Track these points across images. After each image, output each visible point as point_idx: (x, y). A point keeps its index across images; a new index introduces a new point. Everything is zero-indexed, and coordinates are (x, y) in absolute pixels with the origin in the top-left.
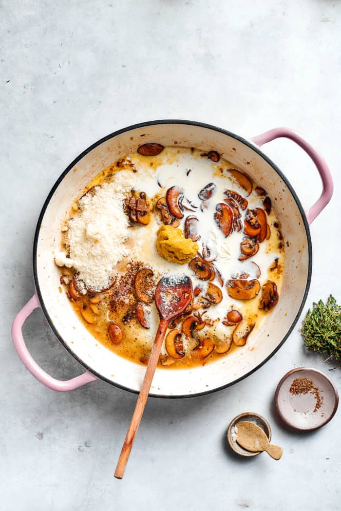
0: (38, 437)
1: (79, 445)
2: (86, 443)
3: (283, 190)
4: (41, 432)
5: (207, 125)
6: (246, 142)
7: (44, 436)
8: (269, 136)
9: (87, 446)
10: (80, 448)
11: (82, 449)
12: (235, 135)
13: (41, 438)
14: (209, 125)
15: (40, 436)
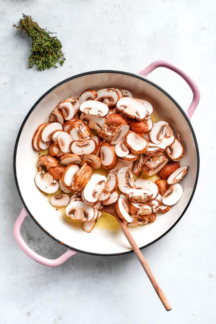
1: (54, 319)
2: (59, 317)
4: (29, 311)
6: (137, 76)
7: (31, 314)
9: (60, 319)
10: (55, 321)
11: (57, 322)
12: (128, 73)
13: (29, 315)
15: (29, 314)
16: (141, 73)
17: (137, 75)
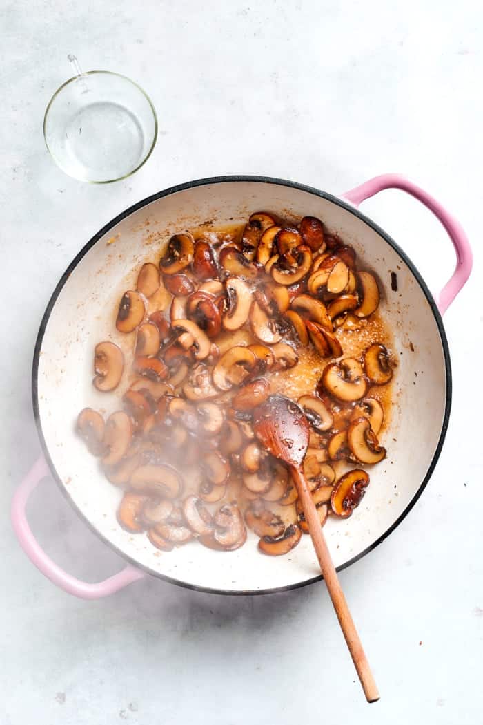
0: (58, 699)
1: (120, 709)
2: (131, 705)
3: (399, 268)
4: (62, 692)
5: (277, 179)
6: (337, 200)
7: (67, 697)
8: (368, 189)
9: (132, 710)
10: (123, 713)
11: (126, 715)
12: (319, 192)
13: (62, 701)
14: (280, 180)
15: (62, 697)
16: (348, 195)
17: (339, 198)
